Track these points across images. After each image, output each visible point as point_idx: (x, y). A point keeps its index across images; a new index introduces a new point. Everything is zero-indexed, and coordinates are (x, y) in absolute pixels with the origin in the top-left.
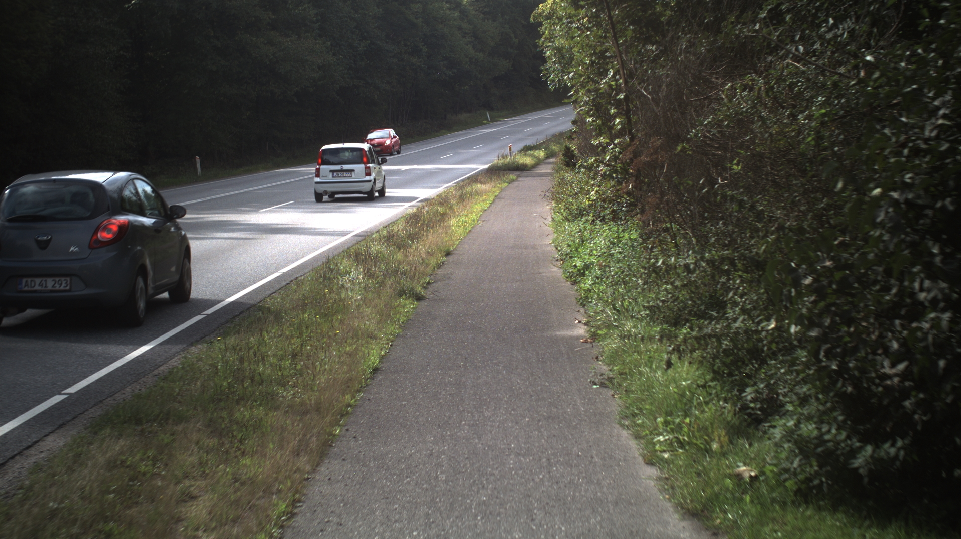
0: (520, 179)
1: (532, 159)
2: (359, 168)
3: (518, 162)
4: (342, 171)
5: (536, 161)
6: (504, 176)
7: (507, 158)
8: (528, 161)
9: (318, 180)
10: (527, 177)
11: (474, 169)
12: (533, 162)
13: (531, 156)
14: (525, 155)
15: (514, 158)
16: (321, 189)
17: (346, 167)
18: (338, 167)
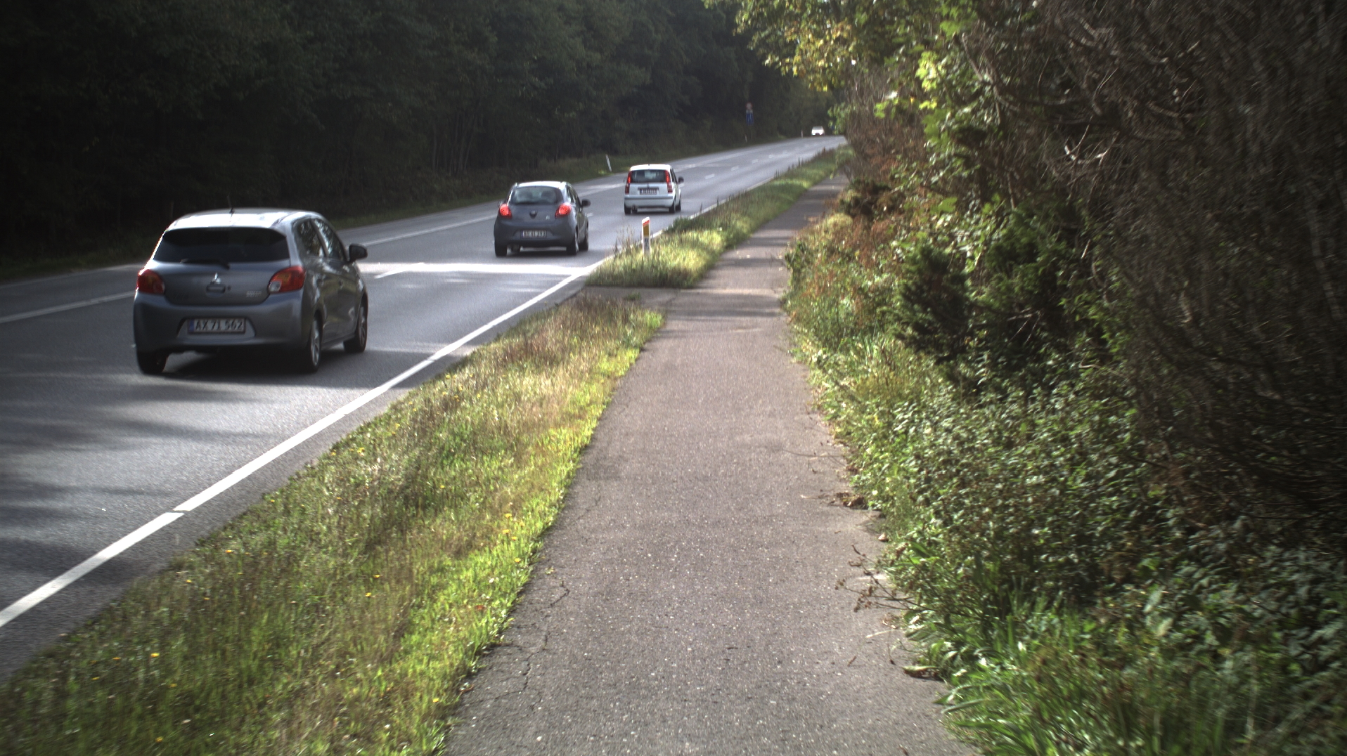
0: (675, 325)
1: (699, 255)
2: (663, 186)
3: (664, 264)
4: (648, 189)
5: (708, 257)
6: (626, 320)
7: (637, 249)
8: (690, 260)
9: (628, 196)
10: (692, 313)
11: (553, 280)
12: (701, 263)
13: (695, 244)
14: (682, 243)
15: (657, 253)
16: (630, 204)
17: (652, 185)
18: (645, 186)
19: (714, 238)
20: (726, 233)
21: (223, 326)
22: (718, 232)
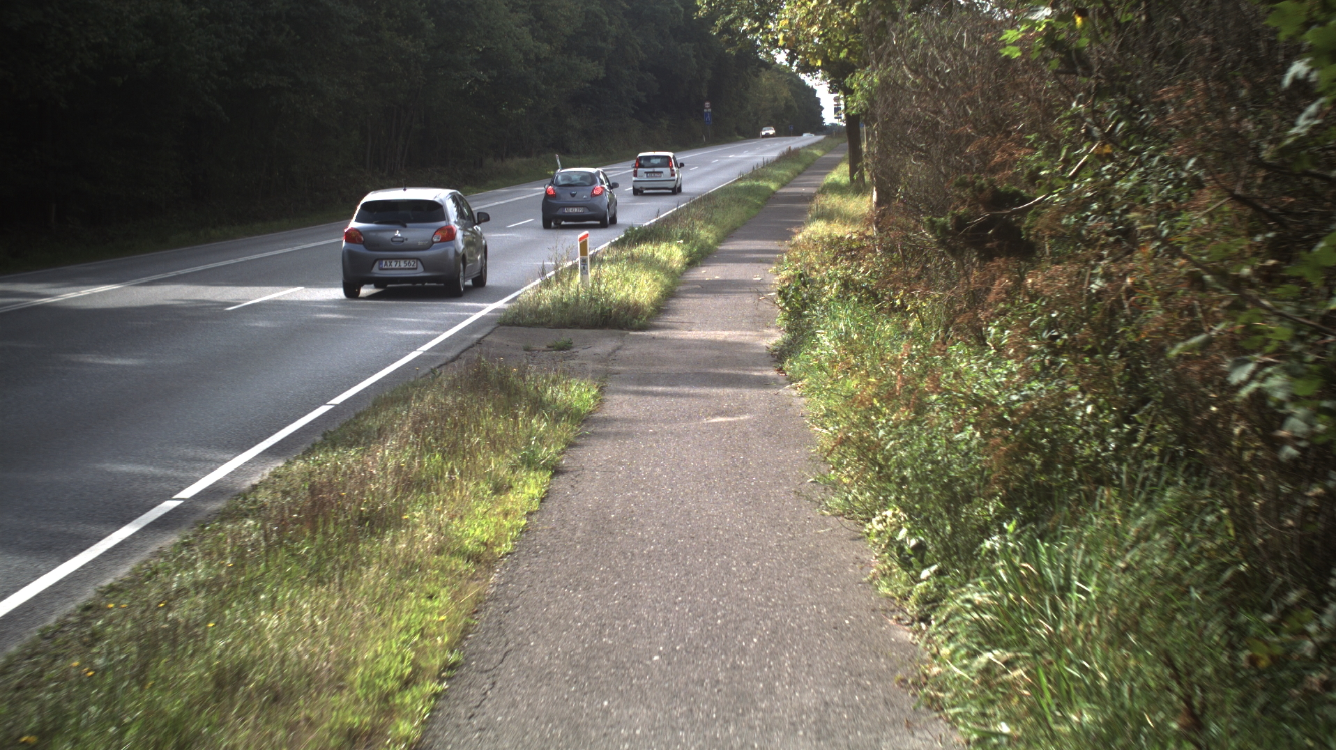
1: (655, 280)
2: (666, 171)
4: (654, 172)
5: (666, 281)
6: (536, 404)
8: (643, 288)
9: (635, 178)
12: (657, 291)
15: (598, 279)
16: (638, 185)
17: (656, 169)
18: (650, 170)
19: (673, 253)
20: (687, 246)
21: (403, 265)
22: (679, 245)
